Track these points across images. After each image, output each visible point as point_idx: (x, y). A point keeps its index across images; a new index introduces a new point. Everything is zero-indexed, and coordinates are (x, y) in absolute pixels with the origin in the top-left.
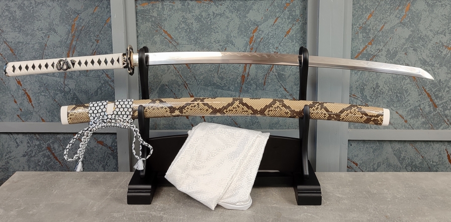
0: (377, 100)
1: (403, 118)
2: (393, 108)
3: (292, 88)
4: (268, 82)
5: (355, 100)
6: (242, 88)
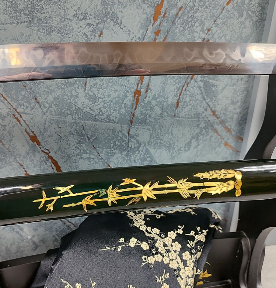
3: (226, 109)
4: (185, 102)
6: (134, 115)
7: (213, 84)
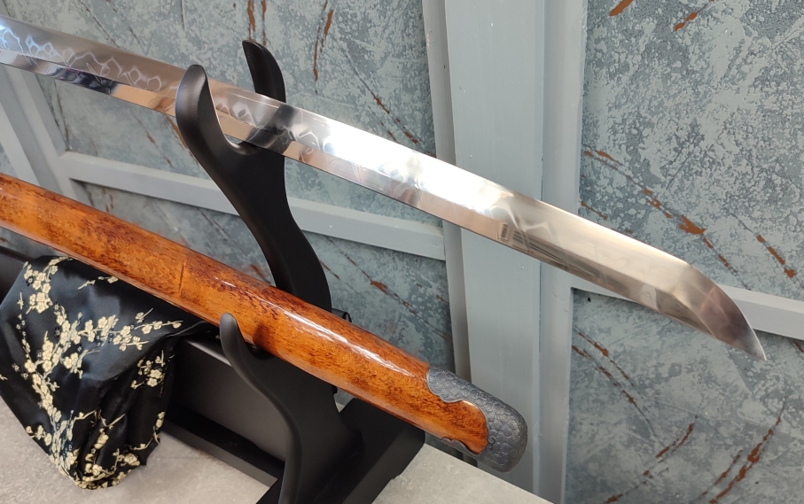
0: (687, 183)
1: (782, 262)
2: (748, 223)
3: (398, 98)
4: (326, 72)
5: (606, 171)
7: (363, 48)
